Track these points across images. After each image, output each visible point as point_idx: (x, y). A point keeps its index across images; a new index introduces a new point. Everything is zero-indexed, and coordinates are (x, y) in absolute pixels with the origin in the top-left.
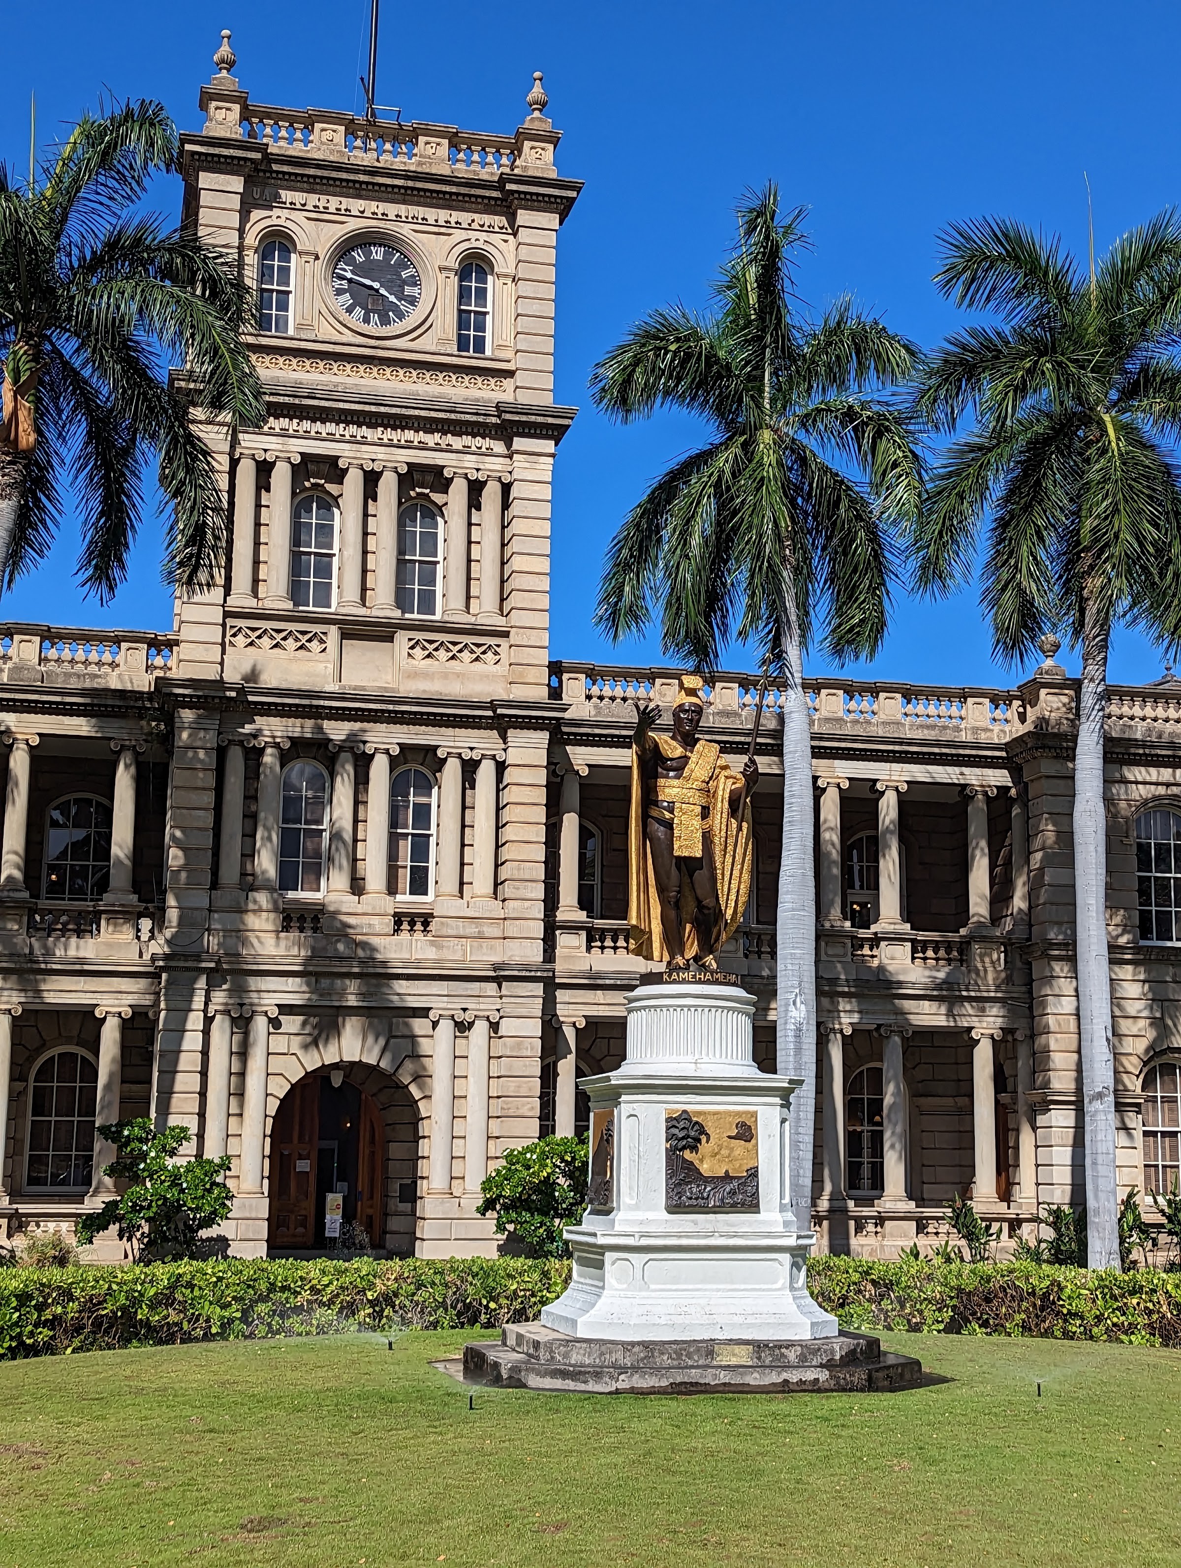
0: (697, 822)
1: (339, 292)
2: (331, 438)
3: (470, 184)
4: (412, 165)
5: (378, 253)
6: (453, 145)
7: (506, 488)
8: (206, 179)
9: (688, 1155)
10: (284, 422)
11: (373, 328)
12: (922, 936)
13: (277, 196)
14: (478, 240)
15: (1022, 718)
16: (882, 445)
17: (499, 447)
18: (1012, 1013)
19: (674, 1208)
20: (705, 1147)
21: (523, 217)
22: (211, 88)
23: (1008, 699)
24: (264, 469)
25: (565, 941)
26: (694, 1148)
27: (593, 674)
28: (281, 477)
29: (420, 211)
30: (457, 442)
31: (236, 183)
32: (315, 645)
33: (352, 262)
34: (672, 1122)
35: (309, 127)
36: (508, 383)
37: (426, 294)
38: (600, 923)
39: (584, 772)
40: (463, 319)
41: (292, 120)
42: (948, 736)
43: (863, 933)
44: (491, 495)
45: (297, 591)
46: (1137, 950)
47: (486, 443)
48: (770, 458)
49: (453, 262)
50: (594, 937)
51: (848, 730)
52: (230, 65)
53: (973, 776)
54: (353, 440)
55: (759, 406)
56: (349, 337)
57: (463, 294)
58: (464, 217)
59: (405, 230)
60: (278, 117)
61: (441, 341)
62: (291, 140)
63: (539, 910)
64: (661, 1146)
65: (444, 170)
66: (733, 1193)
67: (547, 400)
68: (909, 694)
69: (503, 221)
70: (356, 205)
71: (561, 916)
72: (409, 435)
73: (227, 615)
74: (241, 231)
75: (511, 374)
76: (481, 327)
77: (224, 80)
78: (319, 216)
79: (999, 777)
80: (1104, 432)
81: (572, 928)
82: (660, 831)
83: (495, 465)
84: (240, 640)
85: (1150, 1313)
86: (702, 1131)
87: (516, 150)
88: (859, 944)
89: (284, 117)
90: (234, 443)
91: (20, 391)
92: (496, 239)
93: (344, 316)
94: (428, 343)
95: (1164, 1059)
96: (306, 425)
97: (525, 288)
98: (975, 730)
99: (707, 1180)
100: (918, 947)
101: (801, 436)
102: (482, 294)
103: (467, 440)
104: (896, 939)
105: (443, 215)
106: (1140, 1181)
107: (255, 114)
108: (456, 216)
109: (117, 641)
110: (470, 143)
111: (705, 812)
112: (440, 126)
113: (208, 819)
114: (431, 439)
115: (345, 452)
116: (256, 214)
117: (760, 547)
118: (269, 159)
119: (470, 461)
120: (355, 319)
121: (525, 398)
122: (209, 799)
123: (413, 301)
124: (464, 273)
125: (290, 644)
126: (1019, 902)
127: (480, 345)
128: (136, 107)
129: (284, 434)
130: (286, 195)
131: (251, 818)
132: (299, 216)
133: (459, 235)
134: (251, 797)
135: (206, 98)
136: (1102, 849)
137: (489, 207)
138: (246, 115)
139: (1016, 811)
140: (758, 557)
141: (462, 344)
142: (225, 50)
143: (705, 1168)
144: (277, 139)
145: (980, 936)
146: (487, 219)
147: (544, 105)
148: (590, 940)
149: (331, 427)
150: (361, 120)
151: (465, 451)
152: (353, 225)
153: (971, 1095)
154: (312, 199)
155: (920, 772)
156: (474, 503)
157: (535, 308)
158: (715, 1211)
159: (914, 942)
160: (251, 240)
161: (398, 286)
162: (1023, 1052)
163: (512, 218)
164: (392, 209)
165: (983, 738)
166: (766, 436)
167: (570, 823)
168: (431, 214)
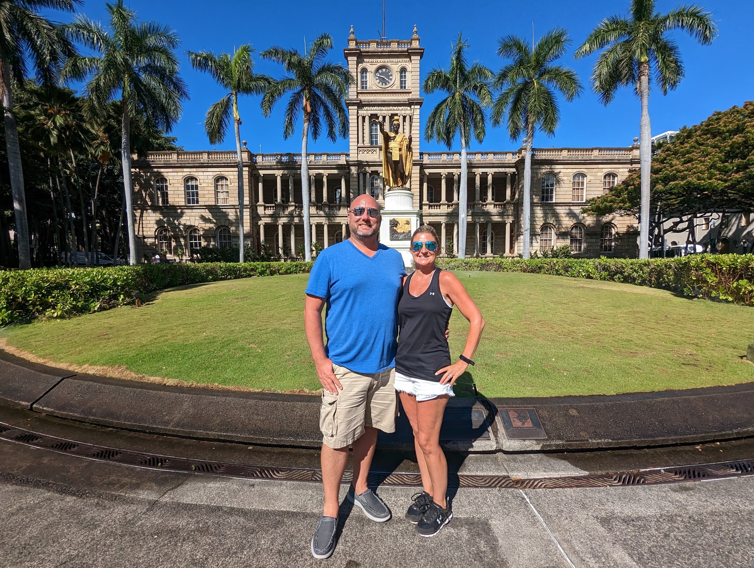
0: (398, 152)
1: (377, 79)
2: (376, 110)
3: (401, 52)
4: (390, 49)
5: (384, 70)
6: (398, 44)
7: (410, 117)
8: (349, 58)
9: (394, 228)
10: (367, 108)
11: (384, 86)
12: (496, 203)
13: (363, 61)
14: (404, 64)
15: (519, 157)
16: (482, 91)
17: (409, 108)
18: (515, 218)
19: (392, 239)
20: (398, 226)
21: (413, 58)
22: (349, 38)
23: (516, 153)
24: (364, 118)
25: (424, 207)
26: (396, 227)
27: (429, 154)
28: (367, 119)
29: (392, 60)
30: (400, 108)
31: (355, 58)
32: (375, 152)
33: (379, 73)
34: (391, 221)
35: (369, 45)
36: (410, 95)
37: (393, 78)
38: (431, 204)
39: (428, 174)
40: (401, 83)
41: (366, 43)
42: (503, 162)
43: (484, 203)
44: (408, 119)
45: (372, 142)
46: (541, 203)
47: (406, 108)
48: (458, 98)
49: (399, 70)
50: (430, 206)
51: (482, 162)
52: (353, 33)
53: (507, 170)
54: (380, 110)
55: (456, 87)
56: (379, 88)
57: (401, 77)
58: (401, 60)
59: (389, 64)
60: (363, 43)
61: (397, 87)
62: (366, 48)
63: (418, 201)
64: (389, 226)
65: (397, 50)
66: (405, 236)
67: (418, 97)
68: (495, 154)
69: (409, 59)
70: (379, 60)
71: (423, 203)
72: (391, 107)
73: (358, 148)
74: (357, 68)
75: (411, 92)
76: (405, 84)
77: (352, 36)
78: (372, 63)
79: (514, 170)
80: (534, 84)
81: (426, 205)
82: (390, 155)
83: (408, 112)
84: (361, 152)
85: (521, 267)
86: (398, 223)
87: (411, 43)
88: (483, 205)
89: (364, 43)
90: (358, 113)
91: (307, 100)
92: (407, 63)
93: (378, 84)
94: (394, 88)
95: (546, 225)
96: (371, 108)
97: (413, 73)
98: (509, 160)
99: (399, 233)
100: (495, 205)
101: (465, 93)
102: (405, 76)
103: (402, 107)
104: (490, 204)
105: (396, 60)
106: (539, 249)
107: (358, 43)
108: (399, 60)
109: (340, 155)
110: (402, 43)
111: (400, 150)
112: (395, 40)
113: (357, 187)
114: (395, 108)
115: (378, 113)
116: (360, 65)
117: (455, 117)
118: (361, 52)
119: (403, 112)
120: (380, 85)
121: (414, 97)
122: (357, 183)
123: (391, 79)
124: (401, 72)
125: (370, 152)
126: (517, 196)
127: (405, 87)
128: (323, 35)
129: (367, 110)
130: (365, 60)
131: (365, 187)
132: (368, 64)
133: (400, 64)
134: (364, 183)
135: (349, 40)
136: (530, 179)
137: (406, 56)
138: (357, 44)
139: (517, 177)
140: (454, 119)
141: (401, 87)
142: (352, 30)
143: (399, 231)
144: (363, 48)
145: (508, 203)
146: (405, 59)
147: (417, 32)
148: (429, 207)
149: (376, 108)
150: (379, 41)
151: (402, 110)
152: (379, 64)
153: (505, 234)
154: (370, 60)
155: (496, 170)
156: (404, 121)
157: (415, 77)
158: (401, 240)
159: (494, 204)
160: (359, 70)
161: (388, 77)
162: (516, 225)
163: (410, 58)
164: (386, 60)
165: (510, 162)
166: (457, 94)
167: (425, 185)
168: (394, 60)
